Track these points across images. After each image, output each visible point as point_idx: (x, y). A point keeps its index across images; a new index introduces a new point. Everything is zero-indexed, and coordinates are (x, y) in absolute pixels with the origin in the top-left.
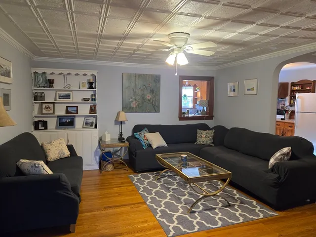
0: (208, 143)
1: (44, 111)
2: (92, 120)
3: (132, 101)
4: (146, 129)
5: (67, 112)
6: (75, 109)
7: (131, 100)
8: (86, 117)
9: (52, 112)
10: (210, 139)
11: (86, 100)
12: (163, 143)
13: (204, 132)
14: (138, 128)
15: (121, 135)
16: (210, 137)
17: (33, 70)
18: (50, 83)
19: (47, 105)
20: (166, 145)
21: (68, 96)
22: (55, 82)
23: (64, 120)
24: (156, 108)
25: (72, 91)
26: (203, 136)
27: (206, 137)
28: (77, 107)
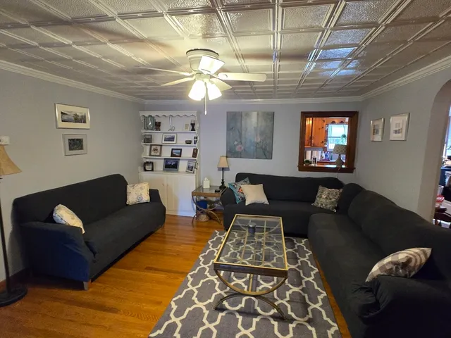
0: (328, 206)
1: (153, 153)
2: (192, 164)
3: (237, 145)
4: (247, 179)
5: (172, 155)
6: (179, 151)
7: (236, 143)
8: (189, 160)
9: (158, 154)
10: (333, 202)
11: (189, 142)
12: (263, 199)
13: (327, 191)
14: (240, 177)
15: (223, 183)
16: (333, 200)
17: (142, 113)
18: (157, 126)
19: (155, 147)
20: (267, 202)
21: (172, 139)
22: (161, 125)
23: (169, 163)
24: (267, 154)
25: (176, 133)
26: (324, 196)
27: (326, 198)
28: (181, 150)
